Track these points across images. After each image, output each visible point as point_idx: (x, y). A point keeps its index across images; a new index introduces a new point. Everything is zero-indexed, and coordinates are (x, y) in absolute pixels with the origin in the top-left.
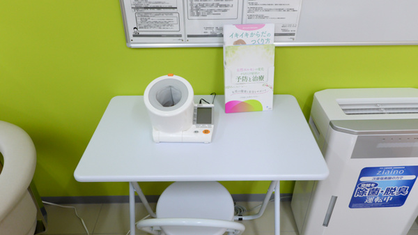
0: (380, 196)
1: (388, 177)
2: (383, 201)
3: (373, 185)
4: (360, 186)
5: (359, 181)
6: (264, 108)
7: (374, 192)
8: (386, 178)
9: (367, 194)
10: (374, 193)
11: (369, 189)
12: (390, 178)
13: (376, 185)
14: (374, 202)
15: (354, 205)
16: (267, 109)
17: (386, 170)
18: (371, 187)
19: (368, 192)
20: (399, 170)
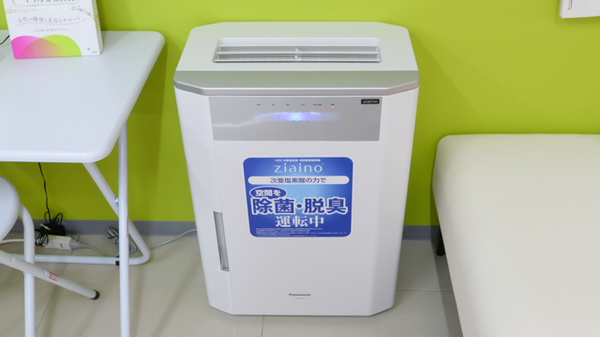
0: (299, 214)
1: (298, 177)
2: (310, 226)
3: (277, 193)
4: (254, 193)
5: (248, 186)
6: (84, 52)
7: (286, 205)
8: (294, 180)
9: (273, 209)
10: (284, 208)
11: (272, 200)
12: (302, 180)
13: (283, 193)
14: (293, 226)
15: (259, 231)
16: (89, 53)
17: (289, 164)
18: (274, 196)
19: (273, 205)
20: (313, 164)
